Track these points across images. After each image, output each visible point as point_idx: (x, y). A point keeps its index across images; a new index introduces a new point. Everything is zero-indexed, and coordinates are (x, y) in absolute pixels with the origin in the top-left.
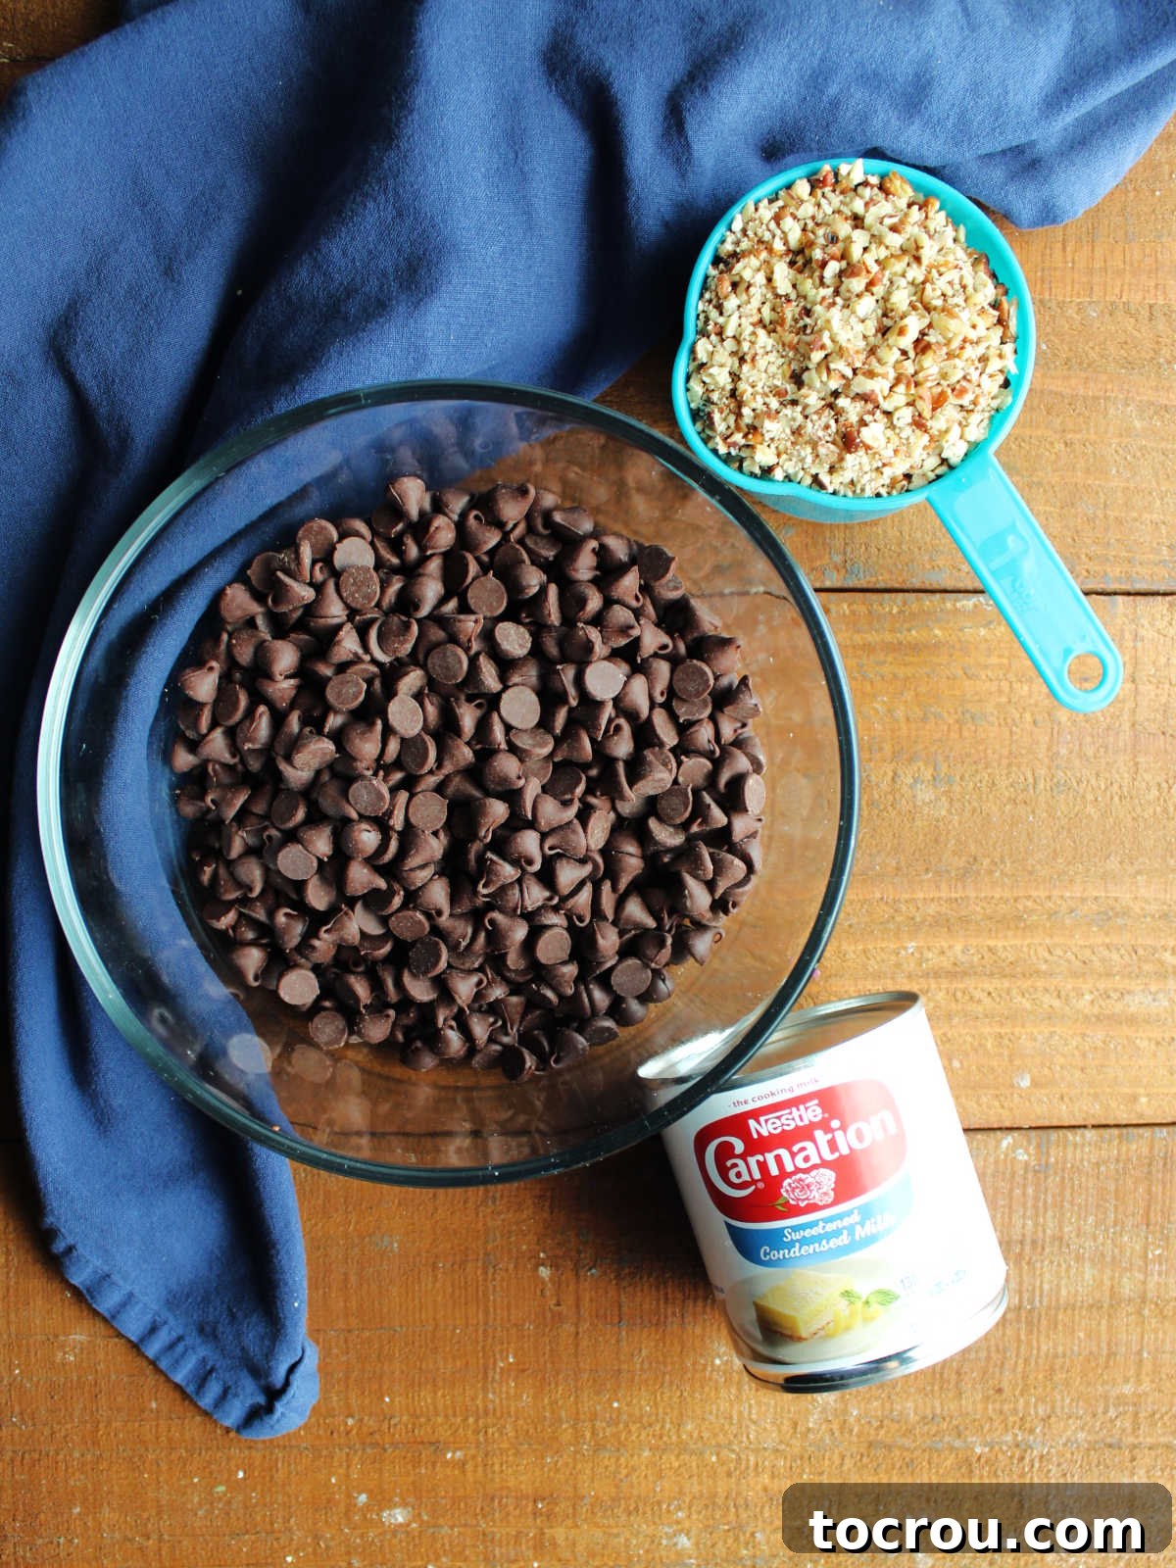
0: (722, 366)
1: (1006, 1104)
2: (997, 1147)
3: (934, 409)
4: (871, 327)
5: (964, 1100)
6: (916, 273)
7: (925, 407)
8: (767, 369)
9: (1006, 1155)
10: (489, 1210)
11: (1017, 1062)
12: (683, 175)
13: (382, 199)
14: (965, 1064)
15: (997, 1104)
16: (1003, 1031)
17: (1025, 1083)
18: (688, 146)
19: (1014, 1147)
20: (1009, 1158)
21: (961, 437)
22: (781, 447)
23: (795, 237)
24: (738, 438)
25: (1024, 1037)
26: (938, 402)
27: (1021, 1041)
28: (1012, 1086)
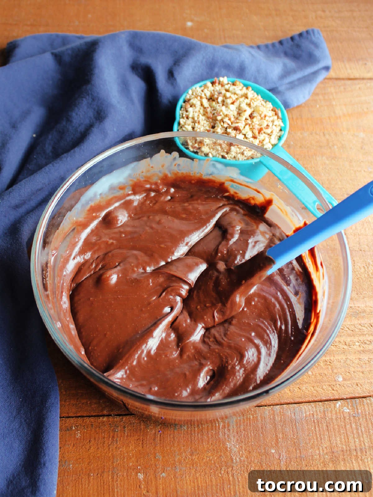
0: (189, 125)
1: (334, 389)
2: (335, 407)
3: (259, 133)
4: (235, 113)
5: (316, 388)
6: (247, 101)
7: (256, 132)
8: (203, 125)
9: (340, 410)
10: (115, 447)
11: (335, 371)
12: (174, 88)
13: (87, 97)
14: (314, 373)
15: (330, 389)
16: (326, 359)
17: (341, 379)
18: (175, 79)
19: (342, 406)
20: (341, 412)
21: (269, 142)
22: (210, 147)
23: (208, 94)
24: (196, 145)
25: (335, 361)
26: (260, 131)
27: (335, 362)
28: (335, 381)
